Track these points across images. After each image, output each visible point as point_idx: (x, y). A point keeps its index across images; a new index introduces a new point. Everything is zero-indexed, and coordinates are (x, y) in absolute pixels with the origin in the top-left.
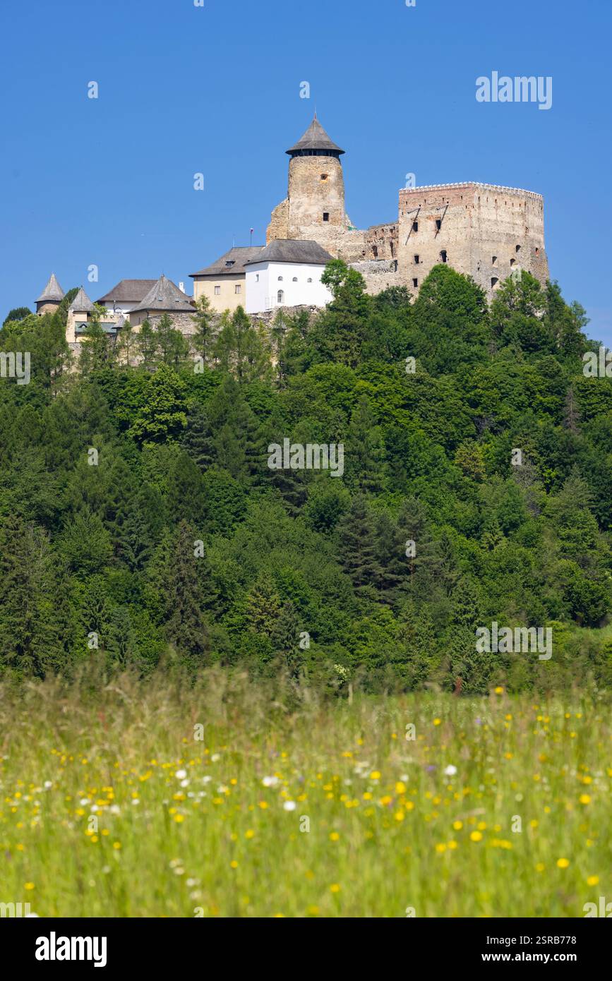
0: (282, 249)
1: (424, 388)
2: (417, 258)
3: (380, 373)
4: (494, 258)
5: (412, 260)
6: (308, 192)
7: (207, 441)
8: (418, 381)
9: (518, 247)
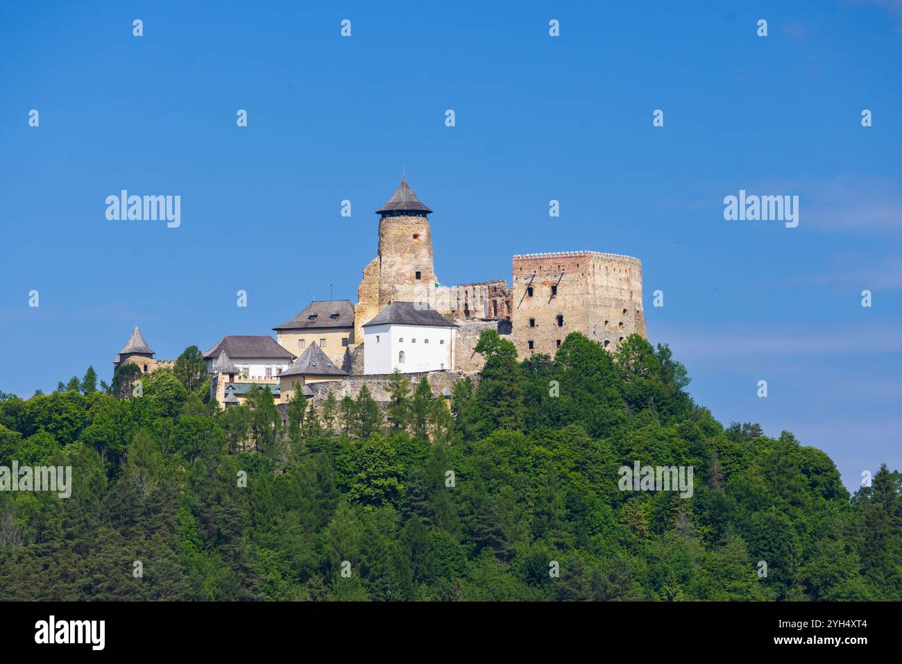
0: (401, 312)
1: (589, 452)
2: (532, 322)
3: (551, 438)
4: (606, 322)
5: (528, 323)
6: (401, 251)
7: (425, 504)
8: (584, 445)
9: (625, 311)
